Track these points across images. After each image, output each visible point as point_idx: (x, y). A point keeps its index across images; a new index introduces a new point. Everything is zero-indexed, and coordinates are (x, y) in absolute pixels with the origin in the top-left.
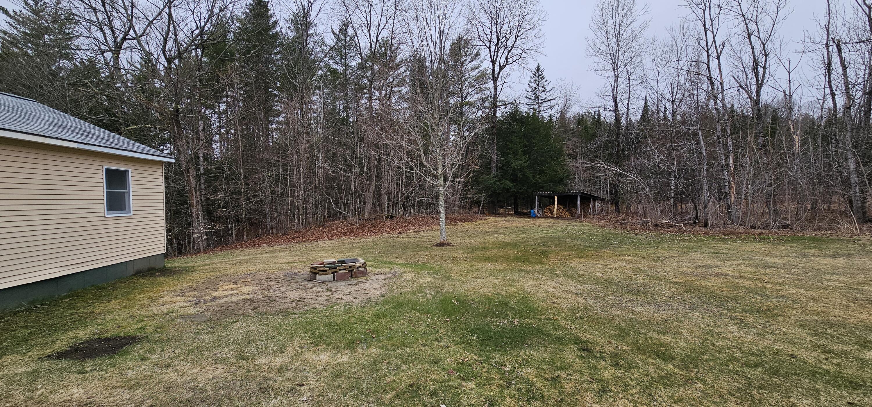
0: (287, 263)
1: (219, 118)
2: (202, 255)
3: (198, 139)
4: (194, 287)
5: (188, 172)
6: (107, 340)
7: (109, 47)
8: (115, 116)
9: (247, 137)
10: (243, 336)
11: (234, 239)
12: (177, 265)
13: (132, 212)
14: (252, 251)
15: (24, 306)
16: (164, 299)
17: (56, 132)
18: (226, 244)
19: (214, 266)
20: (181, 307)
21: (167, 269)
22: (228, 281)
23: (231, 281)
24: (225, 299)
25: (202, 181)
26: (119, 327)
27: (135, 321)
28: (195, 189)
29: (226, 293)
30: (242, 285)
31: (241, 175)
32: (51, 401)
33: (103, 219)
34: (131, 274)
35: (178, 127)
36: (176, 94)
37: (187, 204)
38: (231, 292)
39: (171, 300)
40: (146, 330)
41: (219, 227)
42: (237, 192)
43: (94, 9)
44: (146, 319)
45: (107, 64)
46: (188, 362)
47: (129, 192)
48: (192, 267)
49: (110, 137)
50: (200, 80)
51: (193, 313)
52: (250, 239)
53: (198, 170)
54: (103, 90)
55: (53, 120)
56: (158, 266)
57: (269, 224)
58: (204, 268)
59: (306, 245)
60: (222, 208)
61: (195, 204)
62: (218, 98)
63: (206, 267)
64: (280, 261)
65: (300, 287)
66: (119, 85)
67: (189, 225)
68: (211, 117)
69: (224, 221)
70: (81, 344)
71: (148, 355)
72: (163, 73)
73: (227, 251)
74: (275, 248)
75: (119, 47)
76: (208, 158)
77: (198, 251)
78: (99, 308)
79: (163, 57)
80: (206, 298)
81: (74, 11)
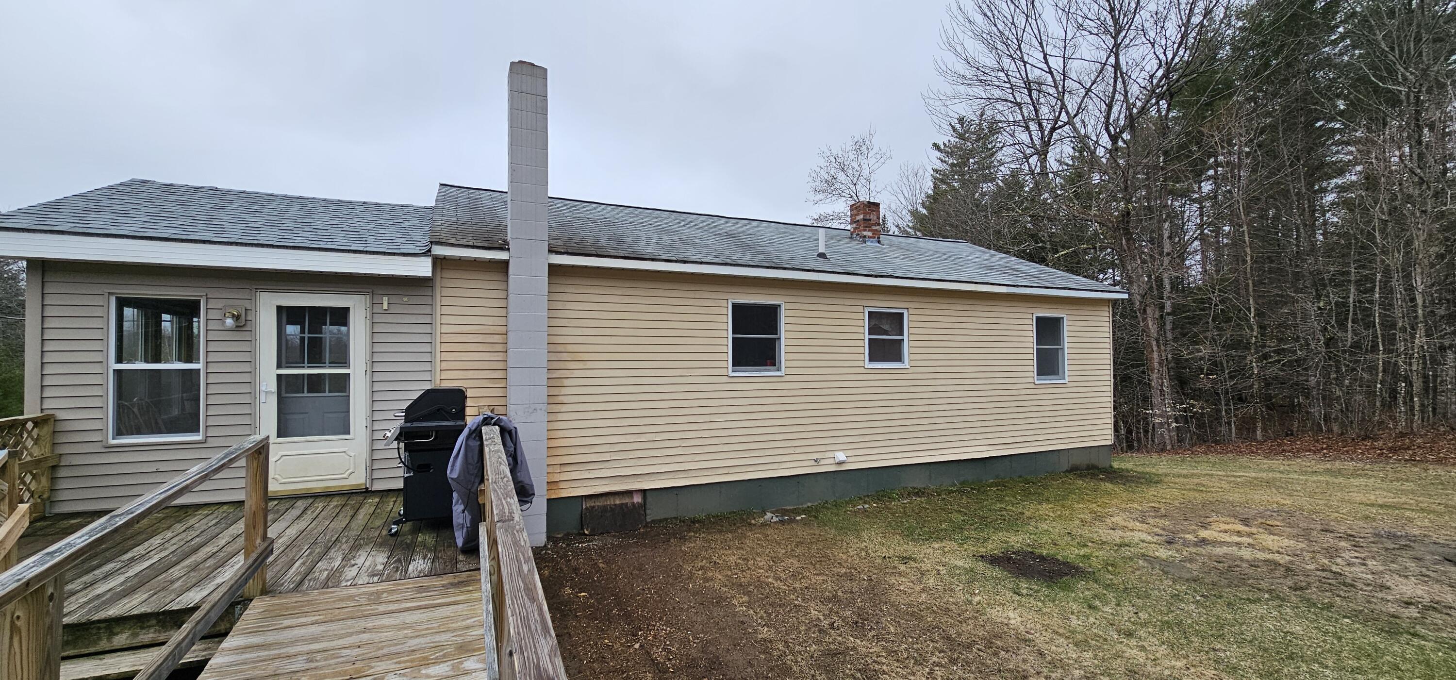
0: (1381, 506)
1: (1201, 208)
2: (1169, 457)
3: (1161, 254)
4: (1163, 511)
5: (1145, 311)
6: (1042, 558)
7: (1036, 149)
8: (1042, 241)
9: (1261, 233)
10: (1274, 638)
11: (1234, 435)
12: (1129, 466)
13: (1066, 377)
14: (1278, 463)
15: (956, 485)
16: (1114, 519)
17: (986, 276)
18: (1217, 442)
19: (1196, 481)
20: (1143, 541)
21: (1115, 471)
22: (1229, 515)
23: (1235, 517)
24: (1225, 550)
25: (1169, 326)
26: (1055, 544)
27: (1075, 543)
28: (1157, 341)
29: (1227, 538)
30: (1261, 530)
31: (1249, 310)
32: (989, 616)
33: (1032, 386)
34: (1064, 470)
35: (1128, 240)
36: (1126, 188)
37: (1143, 365)
38: (1238, 539)
39: (1125, 524)
40: (1090, 561)
41: (1202, 408)
42: (1240, 344)
43: (1019, 105)
44: (1090, 544)
45: (1032, 172)
46: (1163, 643)
47: (1063, 349)
48: (1156, 475)
49: (1041, 272)
50: (1166, 153)
51: (1164, 557)
52: (1270, 438)
53: (1162, 308)
54: (1026, 208)
55: (982, 261)
56: (1102, 464)
57: (1317, 411)
58: (1177, 480)
59: (1434, 471)
60: (1207, 374)
61: (1156, 365)
62: (1198, 175)
63: (1182, 480)
64: (1358, 497)
65: (1432, 574)
66: (1046, 195)
67: (1146, 400)
68: (1183, 212)
69: (1212, 397)
70: (1014, 553)
71: (1097, 603)
72: (1104, 160)
73: (1219, 456)
74: (1337, 464)
75: (1046, 144)
76: (1177, 285)
77: (1161, 446)
78: (1030, 509)
79: (1106, 135)
80: (1187, 536)
81: (999, 117)
